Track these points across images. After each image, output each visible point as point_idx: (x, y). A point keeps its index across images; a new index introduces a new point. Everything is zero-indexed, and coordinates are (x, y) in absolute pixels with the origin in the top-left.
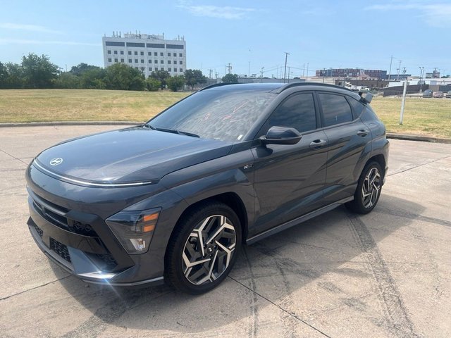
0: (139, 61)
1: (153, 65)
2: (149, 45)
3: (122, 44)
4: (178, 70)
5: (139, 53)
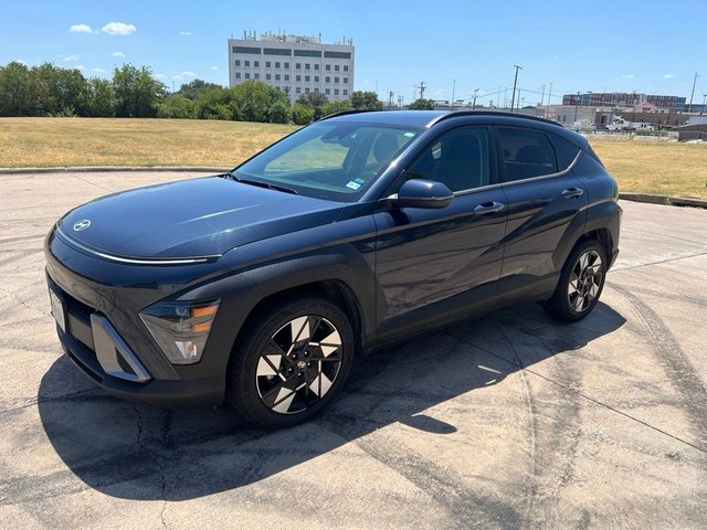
0: (282, 78)
1: (303, 85)
2: (298, 53)
3: (256, 51)
4: (341, 93)
5: (282, 66)
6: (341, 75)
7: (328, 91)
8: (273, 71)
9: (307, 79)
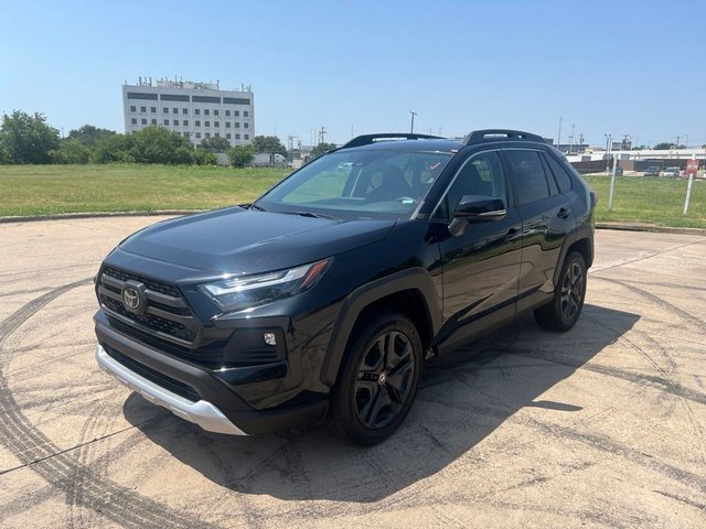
0: (181, 123)
1: (202, 130)
2: (196, 99)
3: (153, 97)
4: (242, 137)
5: (180, 111)
6: (242, 120)
7: (229, 136)
8: (171, 117)
9: (207, 124)
